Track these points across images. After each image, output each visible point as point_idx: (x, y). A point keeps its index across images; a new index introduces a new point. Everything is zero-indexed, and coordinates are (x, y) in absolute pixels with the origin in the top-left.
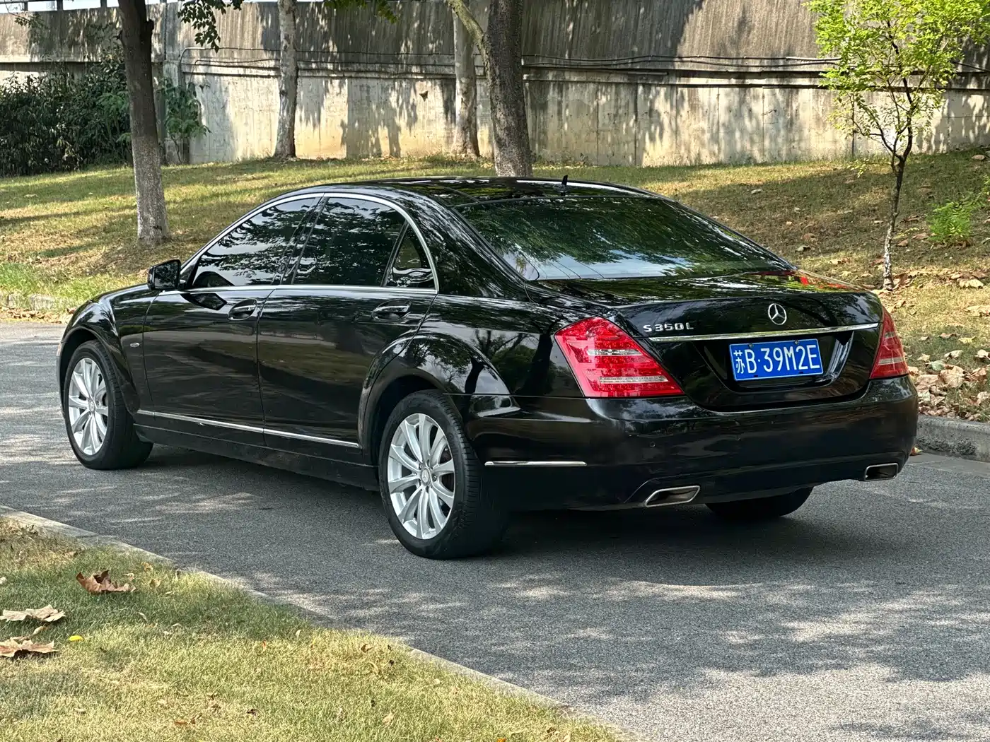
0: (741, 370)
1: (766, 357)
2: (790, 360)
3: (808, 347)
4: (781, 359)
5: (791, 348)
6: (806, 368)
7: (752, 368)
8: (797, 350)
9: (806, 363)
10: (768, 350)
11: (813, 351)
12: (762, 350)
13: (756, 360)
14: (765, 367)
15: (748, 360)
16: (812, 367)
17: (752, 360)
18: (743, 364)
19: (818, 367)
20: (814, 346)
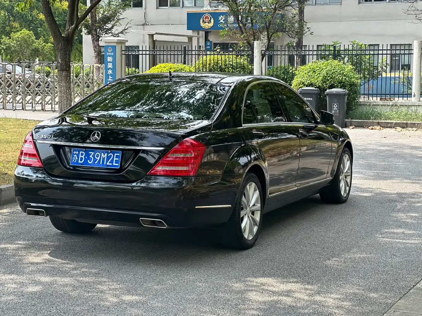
0: (75, 160)
1: (91, 156)
2: (104, 159)
3: (115, 154)
4: (99, 158)
5: (106, 154)
6: (111, 164)
7: (81, 160)
8: (109, 155)
9: (112, 162)
10: (93, 153)
11: (117, 157)
12: (90, 153)
13: (85, 157)
14: (88, 161)
15: (80, 156)
16: (114, 164)
17: (83, 157)
18: (77, 158)
19: (118, 164)
20: (119, 154)
